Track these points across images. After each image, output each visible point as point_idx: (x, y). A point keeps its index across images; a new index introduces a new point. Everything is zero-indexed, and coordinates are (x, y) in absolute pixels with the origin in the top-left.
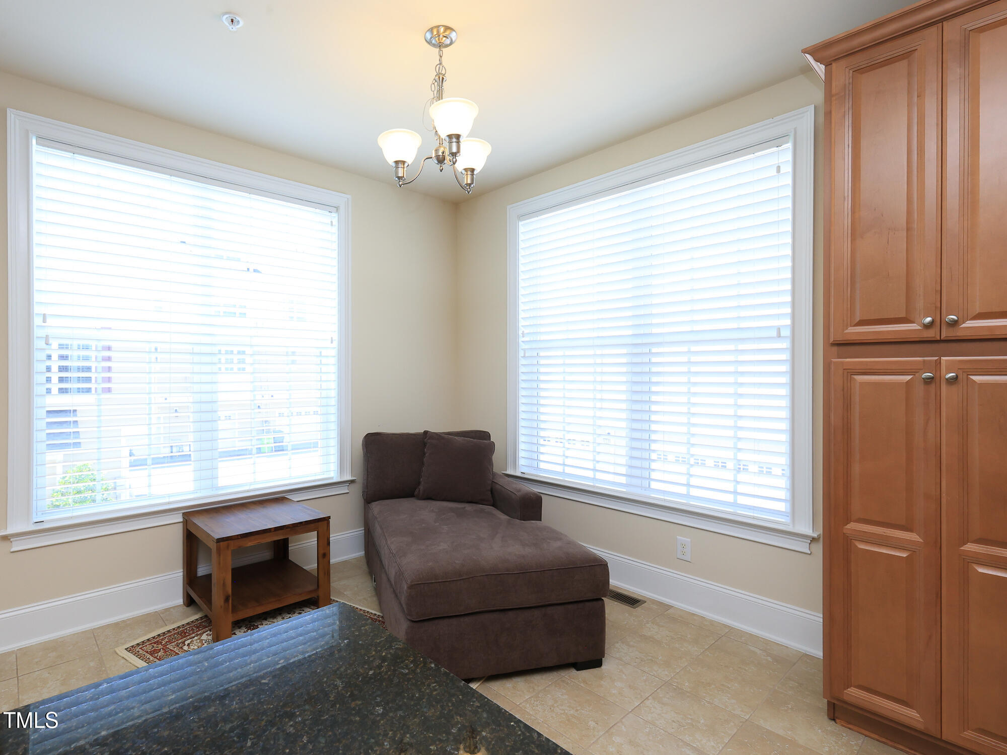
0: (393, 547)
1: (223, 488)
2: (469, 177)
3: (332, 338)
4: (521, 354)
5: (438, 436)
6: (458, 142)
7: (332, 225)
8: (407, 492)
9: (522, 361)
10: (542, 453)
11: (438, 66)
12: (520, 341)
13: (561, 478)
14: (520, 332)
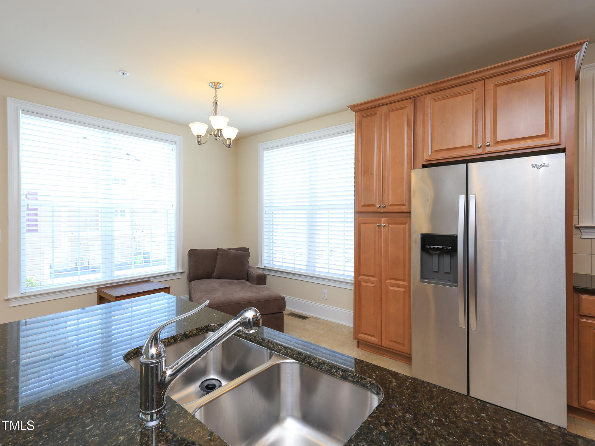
0: (197, 297)
1: (117, 276)
2: (229, 142)
3: (173, 204)
4: (264, 212)
5: (224, 250)
6: (221, 132)
7: (173, 150)
8: (208, 276)
9: (265, 216)
10: (275, 258)
11: (215, 97)
12: (264, 207)
13: (282, 268)
14: (264, 202)
